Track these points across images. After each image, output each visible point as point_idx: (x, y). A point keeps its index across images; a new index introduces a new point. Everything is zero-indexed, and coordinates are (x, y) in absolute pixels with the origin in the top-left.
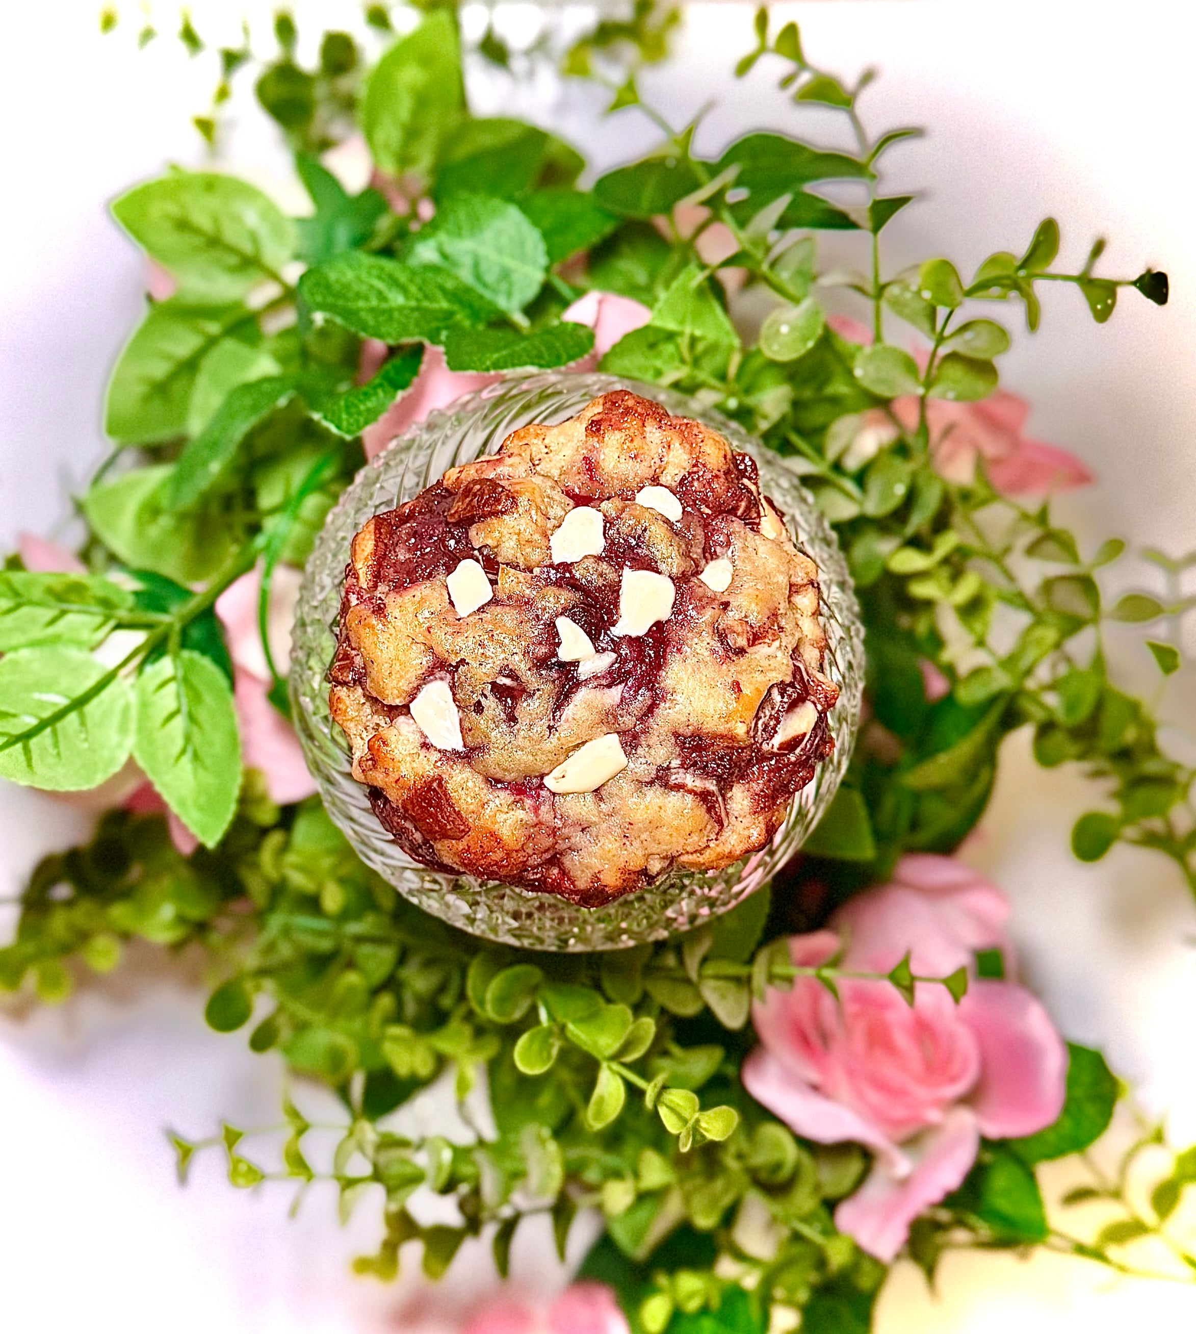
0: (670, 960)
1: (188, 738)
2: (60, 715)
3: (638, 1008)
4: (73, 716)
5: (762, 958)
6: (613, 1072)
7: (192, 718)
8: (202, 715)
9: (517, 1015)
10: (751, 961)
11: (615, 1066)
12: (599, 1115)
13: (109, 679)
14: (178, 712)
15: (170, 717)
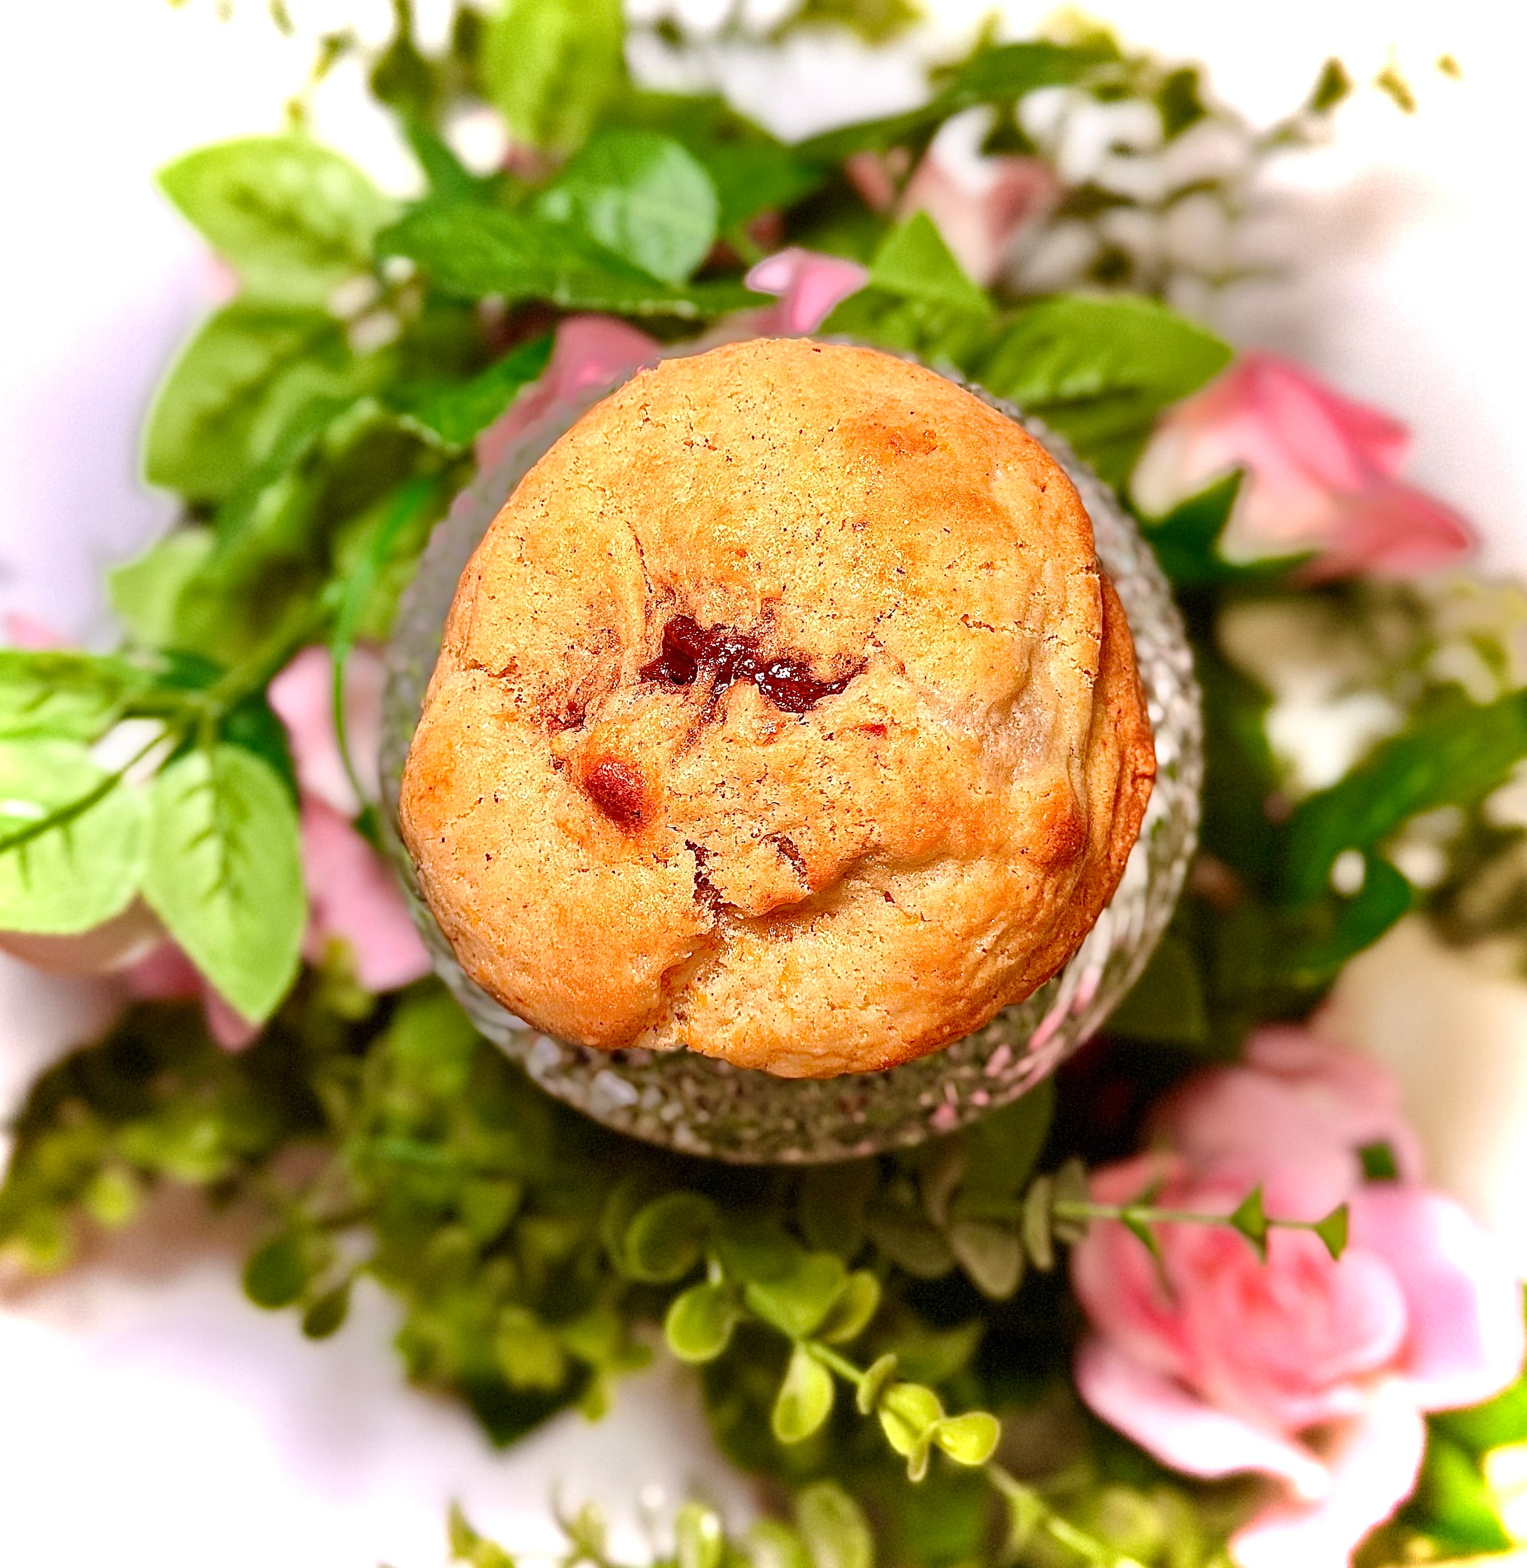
0: (903, 1193)
1: (226, 868)
2: (34, 831)
3: (856, 1264)
4: (52, 839)
5: (1040, 1191)
6: (816, 1359)
7: (231, 842)
9: (675, 1271)
10: (1022, 1194)
11: (819, 1350)
12: (791, 1422)
13: (109, 784)
14: (211, 832)
15: (199, 838)
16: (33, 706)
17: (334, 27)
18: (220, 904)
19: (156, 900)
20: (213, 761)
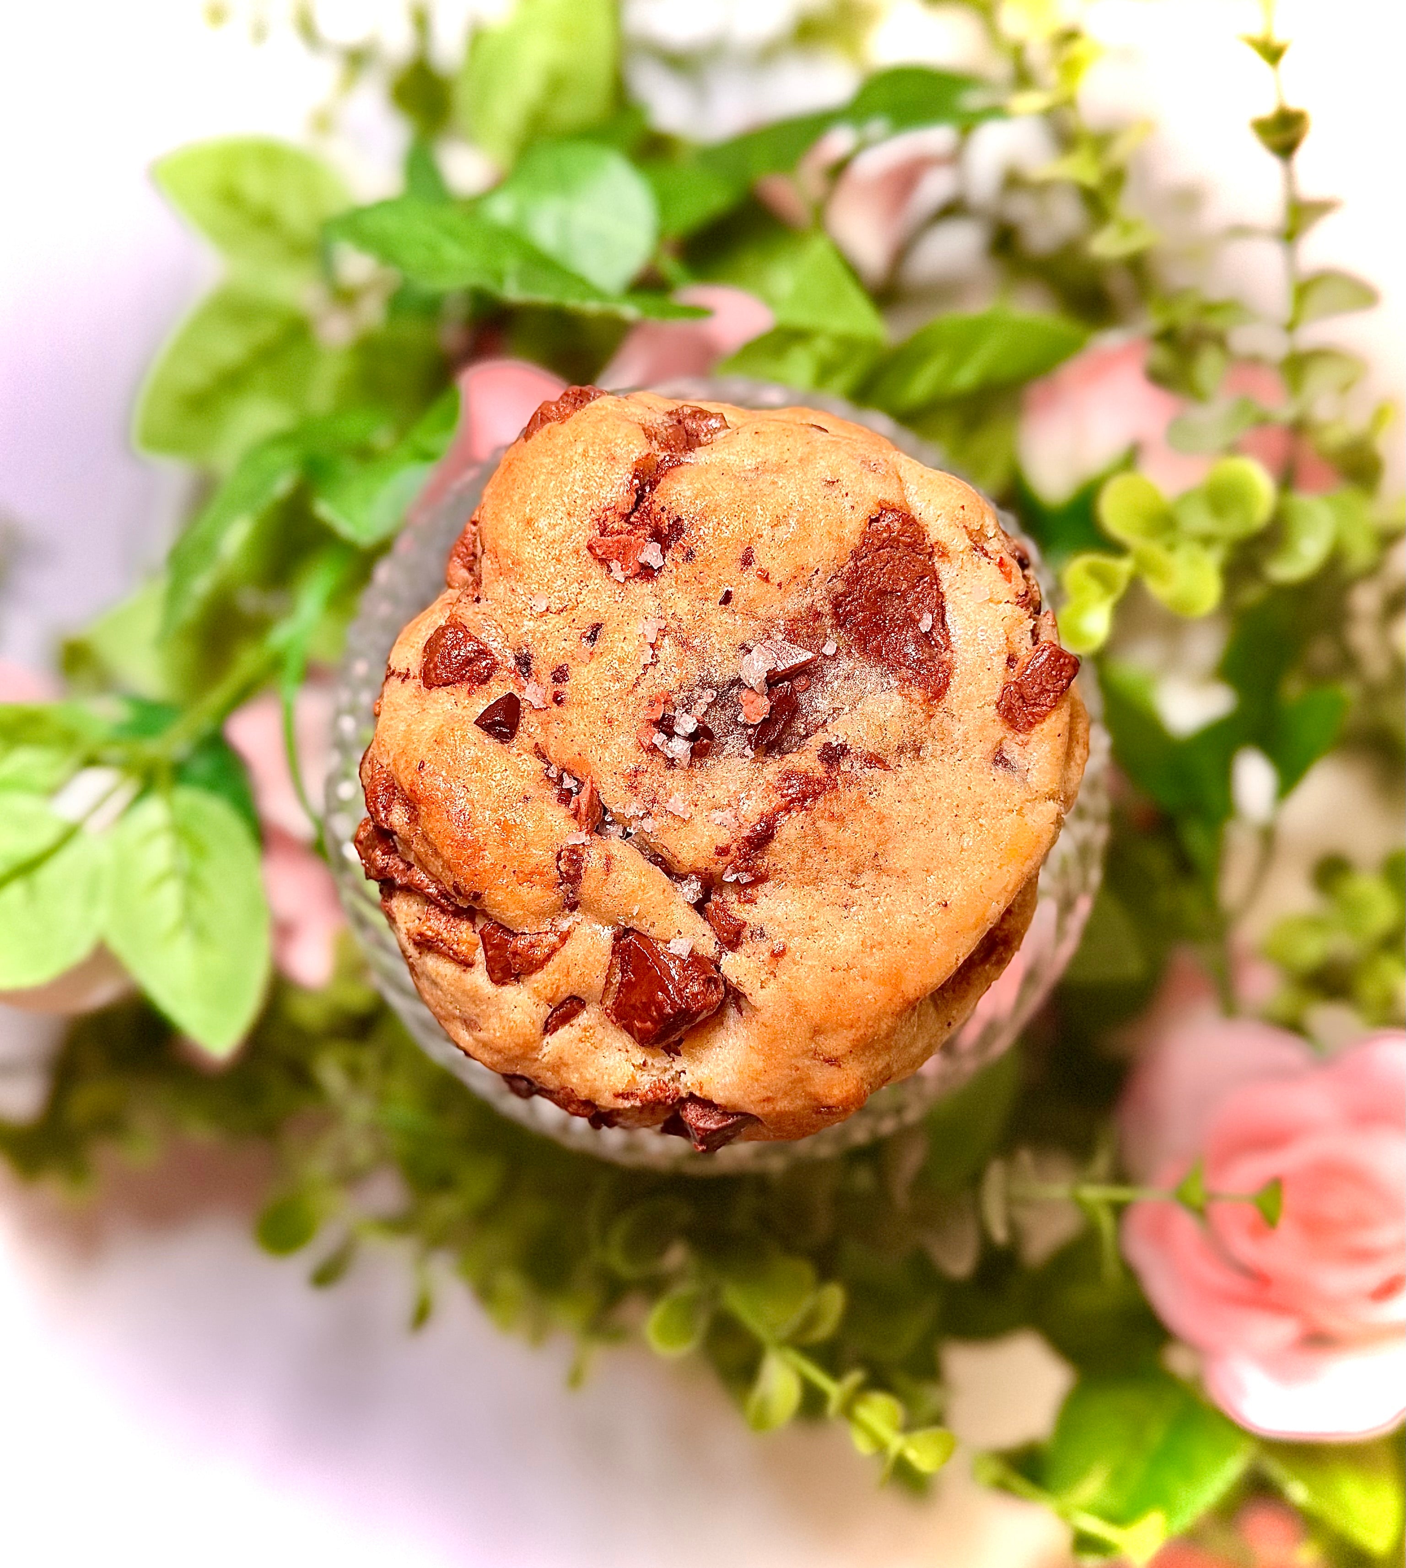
1: (187, 907)
5: (996, 1173)
7: (192, 882)
8: (210, 873)
13: (71, 834)
14: (171, 873)
15: (160, 880)
18: (183, 943)
19: (119, 944)
20: (171, 805)
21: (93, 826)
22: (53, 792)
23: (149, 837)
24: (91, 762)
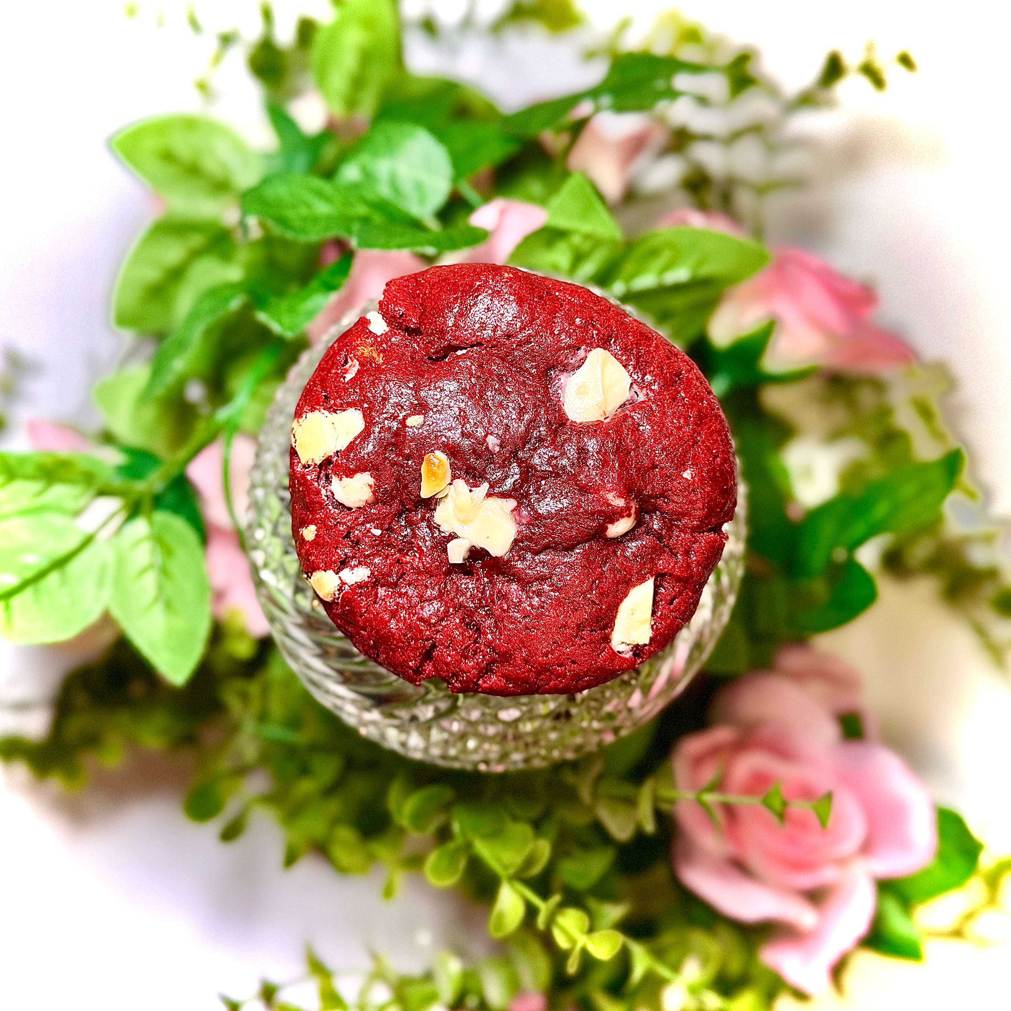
1: (160, 588)
2: (42, 574)
4: (54, 578)
7: (164, 572)
8: (174, 567)
11: (516, 885)
12: (499, 927)
13: (88, 541)
14: (150, 567)
15: (143, 571)
16: (40, 493)
17: (226, 28)
18: (158, 611)
19: (117, 613)
20: (151, 522)
21: (103, 535)
22: (77, 513)
23: (137, 543)
24: (103, 493)
